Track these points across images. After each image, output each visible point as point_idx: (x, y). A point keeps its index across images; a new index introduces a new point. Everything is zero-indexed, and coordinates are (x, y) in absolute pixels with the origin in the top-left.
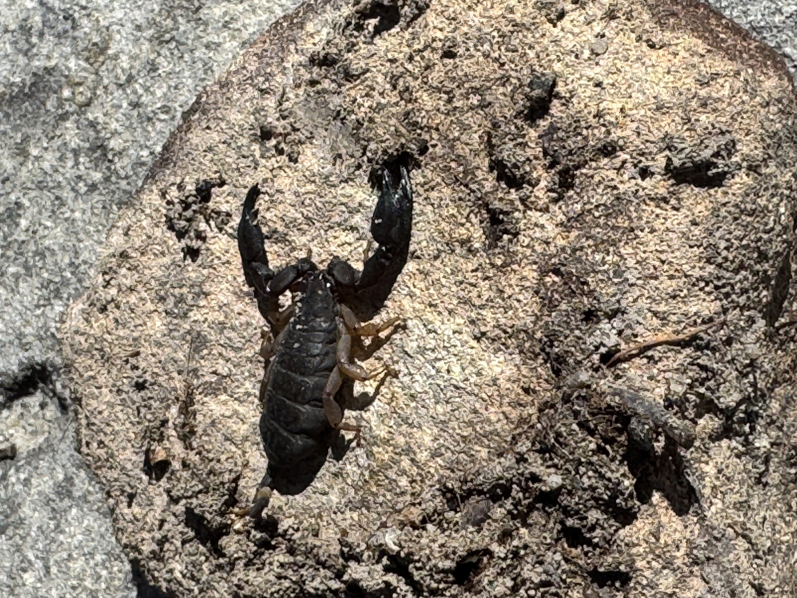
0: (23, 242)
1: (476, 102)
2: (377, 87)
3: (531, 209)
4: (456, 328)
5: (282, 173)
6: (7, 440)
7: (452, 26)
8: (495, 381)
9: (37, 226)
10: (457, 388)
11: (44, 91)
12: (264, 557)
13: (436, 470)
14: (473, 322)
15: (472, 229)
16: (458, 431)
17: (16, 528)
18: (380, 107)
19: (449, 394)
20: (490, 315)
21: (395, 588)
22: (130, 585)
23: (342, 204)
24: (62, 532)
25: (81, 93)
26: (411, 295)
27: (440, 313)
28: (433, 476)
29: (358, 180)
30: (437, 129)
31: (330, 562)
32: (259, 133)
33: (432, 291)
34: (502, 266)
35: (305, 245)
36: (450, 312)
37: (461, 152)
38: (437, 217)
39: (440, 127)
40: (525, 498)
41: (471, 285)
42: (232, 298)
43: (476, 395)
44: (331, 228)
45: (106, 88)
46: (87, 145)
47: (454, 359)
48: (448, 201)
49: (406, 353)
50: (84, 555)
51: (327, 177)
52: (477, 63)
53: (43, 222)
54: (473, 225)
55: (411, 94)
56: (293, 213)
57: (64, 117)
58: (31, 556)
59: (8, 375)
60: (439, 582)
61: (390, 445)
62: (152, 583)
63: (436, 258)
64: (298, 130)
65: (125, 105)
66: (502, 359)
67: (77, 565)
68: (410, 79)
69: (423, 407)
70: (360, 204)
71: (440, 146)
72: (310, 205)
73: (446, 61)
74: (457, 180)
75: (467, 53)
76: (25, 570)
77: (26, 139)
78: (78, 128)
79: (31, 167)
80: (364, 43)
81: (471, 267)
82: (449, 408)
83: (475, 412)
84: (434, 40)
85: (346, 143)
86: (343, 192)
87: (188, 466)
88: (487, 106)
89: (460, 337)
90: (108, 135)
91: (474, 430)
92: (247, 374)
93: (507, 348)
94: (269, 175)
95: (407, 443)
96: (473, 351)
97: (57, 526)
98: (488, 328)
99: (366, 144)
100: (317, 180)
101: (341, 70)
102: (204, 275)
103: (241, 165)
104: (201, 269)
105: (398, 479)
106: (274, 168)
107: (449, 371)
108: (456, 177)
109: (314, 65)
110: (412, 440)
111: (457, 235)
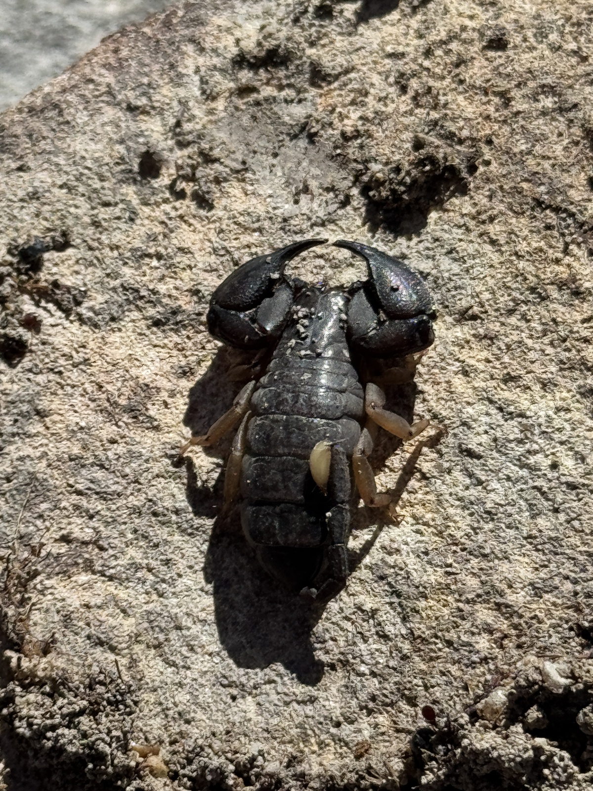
1: (550, 105)
2: (372, 91)
4: (560, 403)
5: (184, 226)
10: (572, 486)
15: (575, 264)
16: (583, 549)
18: (380, 118)
19: (560, 498)
26: (466, 371)
27: (526, 388)
29: (344, 224)
30: (489, 142)
32: (136, 168)
33: (507, 359)
36: (544, 385)
38: (506, 257)
39: (494, 140)
42: (94, 419)
47: (559, 448)
48: (525, 233)
51: (285, 221)
52: (543, 57)
54: (577, 259)
55: (436, 97)
61: (452, 592)
63: (511, 312)
64: (216, 160)
68: (430, 79)
69: (509, 527)
73: (491, 54)
74: (539, 204)
75: (526, 45)
80: (340, 34)
81: (579, 317)
82: (562, 517)
84: (463, 29)
85: (315, 171)
89: (568, 416)
95: (483, 583)
99: (360, 167)
100: (267, 224)
101: (307, 68)
102: (38, 384)
103: (101, 216)
104: (31, 375)
105: (473, 639)
106: (170, 219)
107: (554, 466)
108: (534, 199)
109: (241, 68)
110: (495, 577)
111: (550, 275)
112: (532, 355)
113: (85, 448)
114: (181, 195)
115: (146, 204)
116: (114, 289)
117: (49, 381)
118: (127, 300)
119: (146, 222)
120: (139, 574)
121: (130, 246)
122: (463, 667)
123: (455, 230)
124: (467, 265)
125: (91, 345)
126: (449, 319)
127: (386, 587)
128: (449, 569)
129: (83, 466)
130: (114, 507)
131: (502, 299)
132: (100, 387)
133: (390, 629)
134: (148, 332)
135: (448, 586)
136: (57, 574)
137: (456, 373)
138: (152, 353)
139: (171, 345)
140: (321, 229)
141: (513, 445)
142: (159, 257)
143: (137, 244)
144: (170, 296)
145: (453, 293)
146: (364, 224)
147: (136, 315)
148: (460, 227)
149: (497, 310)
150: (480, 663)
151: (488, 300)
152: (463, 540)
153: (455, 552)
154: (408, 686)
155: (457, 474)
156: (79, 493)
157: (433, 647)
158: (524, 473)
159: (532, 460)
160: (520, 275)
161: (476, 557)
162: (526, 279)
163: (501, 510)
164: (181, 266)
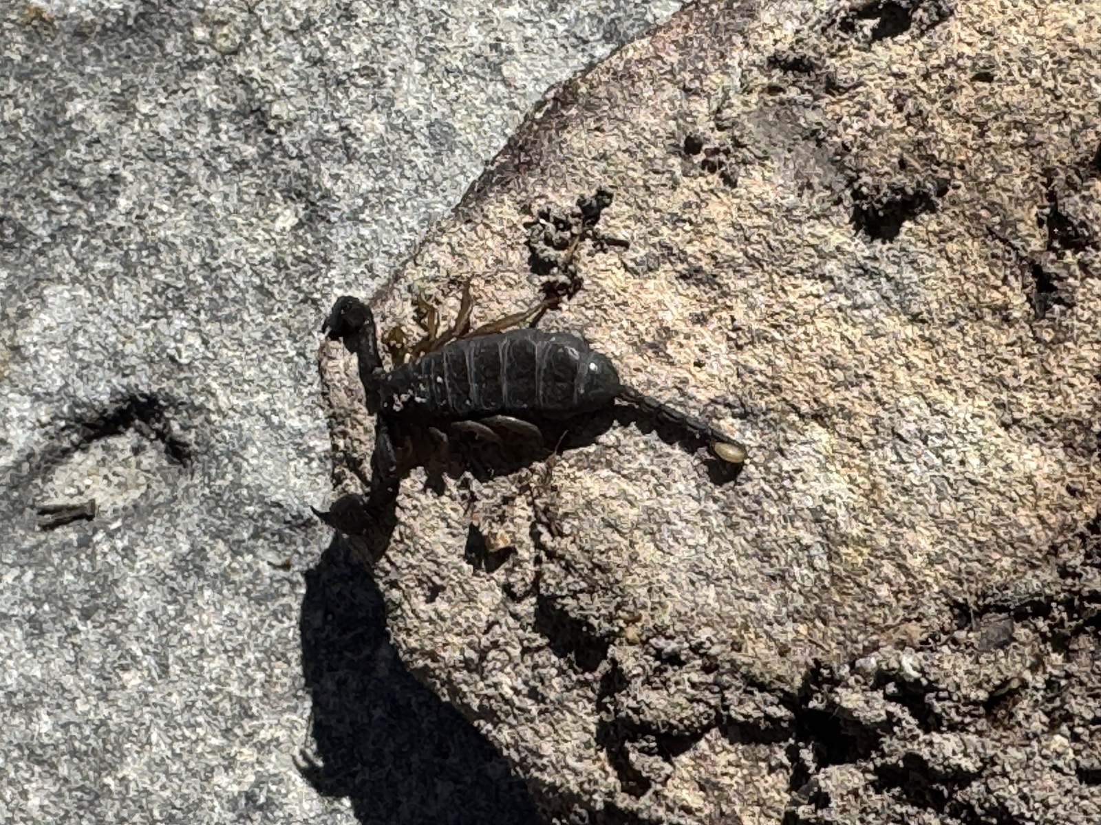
0: (121, 229)
1: (1019, 140)
2: (874, 106)
3: (1092, 277)
4: (976, 411)
5: (714, 198)
6: (81, 493)
7: (986, 43)
8: (1030, 479)
9: (146, 210)
10: (973, 482)
11: (162, 27)
12: (667, 675)
13: (936, 580)
14: (1002, 406)
15: (1010, 294)
16: (974, 535)
17: (109, 611)
18: (877, 131)
19: (962, 490)
20: (1029, 399)
21: (900, 720)
22: (300, 693)
23: (812, 246)
24: (190, 620)
25: (226, 36)
26: (909, 366)
27: (953, 391)
28: (929, 586)
29: (835, 219)
30: (962, 167)
31: (778, 684)
32: (682, 144)
33: (941, 363)
34: (1052, 342)
35: (744, 292)
36: (967, 392)
37: (997, 200)
38: (957, 275)
39: (967, 166)
40: (1071, 619)
41: (1006, 361)
42: (626, 349)
43: (1002, 494)
44: (789, 273)
45: (267, 34)
46: (233, 107)
47: (970, 447)
48: (975, 257)
49: (900, 437)
50: (226, 651)
51: (789, 210)
52: (1022, 92)
53: (156, 204)
54: (1012, 289)
55: (925, 120)
56: (727, 250)
57: (195, 66)
58: (136, 649)
59: (93, 407)
60: (965, 715)
61: (867, 547)
62: (447, 699)
63: (952, 324)
64: (744, 146)
65: (298, 58)
66: (1037, 452)
67: (215, 665)
68: (924, 101)
69: (919, 502)
70: (838, 248)
71: (963, 188)
72: (760, 243)
73: (979, 84)
74: (991, 233)
75: (1010, 78)
76: (125, 669)
77: (130, 89)
78: (217, 82)
79: (137, 128)
80: (857, 48)
81: (1004, 341)
82: (961, 505)
83: (999, 513)
84: (960, 56)
85: (820, 171)
86: (811, 230)
87: (562, 558)
88: (1034, 147)
89: (982, 422)
90: (269, 98)
91: (995, 534)
92: (642, 446)
93: (1047, 440)
94: (694, 199)
95: (892, 545)
96: (999, 441)
97: (180, 613)
98: (1025, 415)
99: (854, 174)
100: (774, 211)
101: (823, 79)
102: (587, 317)
103: (651, 182)
104: (583, 309)
105: (877, 587)
106: (702, 191)
107: (962, 463)
108: (988, 229)
109: (775, 67)
110: (902, 542)
111: (988, 300)
112: (962, 365)
115: (685, 174)
116: (654, 245)
117: (596, 316)
118: (663, 255)
119: (685, 190)
121: (669, 211)
122: (866, 607)
123: (919, 244)
124: (924, 276)
125: (631, 289)
126: (904, 318)
127: (820, 530)
128: (867, 527)
131: (946, 311)
132: (633, 325)
133: (818, 563)
134: (676, 283)
135: (864, 541)
137: (900, 366)
138: (678, 299)
139: (691, 296)
141: (934, 438)
142: (691, 223)
143: (676, 209)
144: (695, 257)
145: (910, 297)
146: (850, 222)
147: (668, 266)
148: (923, 242)
149: (941, 320)
151: (936, 310)
153: (875, 514)
154: (823, 610)
155: (888, 449)
157: (847, 585)
158: (938, 462)
159: (946, 454)
160: (963, 295)
161: (891, 521)
162: (967, 299)
163: (915, 489)
164: (706, 233)
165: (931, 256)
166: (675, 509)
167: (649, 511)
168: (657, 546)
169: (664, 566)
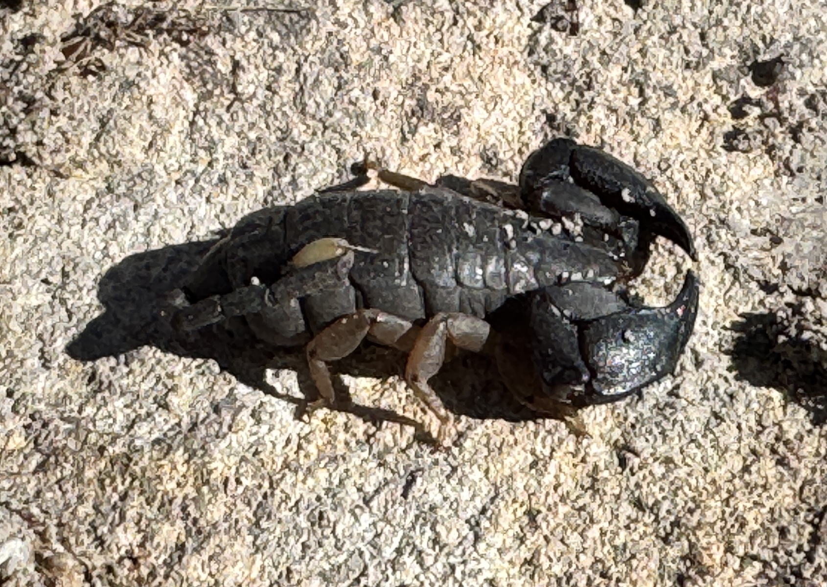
5: (696, 125)
26: (537, 464)
27: (521, 539)
29: (738, 291)
32: (761, 58)
36: (531, 563)
38: (725, 486)
51: (723, 223)
54: (738, 573)
64: (797, 140)
87: (28, 51)
106: (700, 105)
110: (225, 538)
111: (704, 542)
112: (574, 539)
113: (360, 67)
114: (738, 112)
115: (715, 76)
116: (585, 63)
117: (442, 13)
118: (575, 80)
119: (690, 83)
120: (202, 153)
121: (650, 68)
122: (89, 519)
123: (753, 418)
124: (701, 440)
125: (503, 51)
126: (617, 434)
127: (202, 415)
128: (232, 480)
129: (337, 70)
130: (286, 109)
131: (656, 489)
132: (446, 69)
133: (142, 430)
134: (537, 112)
135: (207, 483)
136: (188, 66)
137: (533, 453)
138: (511, 124)
139: (524, 139)
140: (722, 266)
141: (429, 533)
142: (641, 104)
143: (655, 77)
144: (590, 123)
145: (656, 431)
146: (741, 316)
147: (559, 94)
148: (759, 423)
149: (638, 486)
150: (97, 538)
151: (651, 473)
152: (277, 492)
153: (260, 486)
154: (61, 459)
155: (379, 474)
156: (298, 71)
157: (119, 480)
158: (389, 553)
159: (409, 560)
160: (697, 505)
161: (255, 514)
162: (691, 511)
163: (328, 532)
164: (635, 128)
165: (740, 440)
166: (162, 211)
167: (147, 175)
168: (90, 202)
169: (60, 221)
